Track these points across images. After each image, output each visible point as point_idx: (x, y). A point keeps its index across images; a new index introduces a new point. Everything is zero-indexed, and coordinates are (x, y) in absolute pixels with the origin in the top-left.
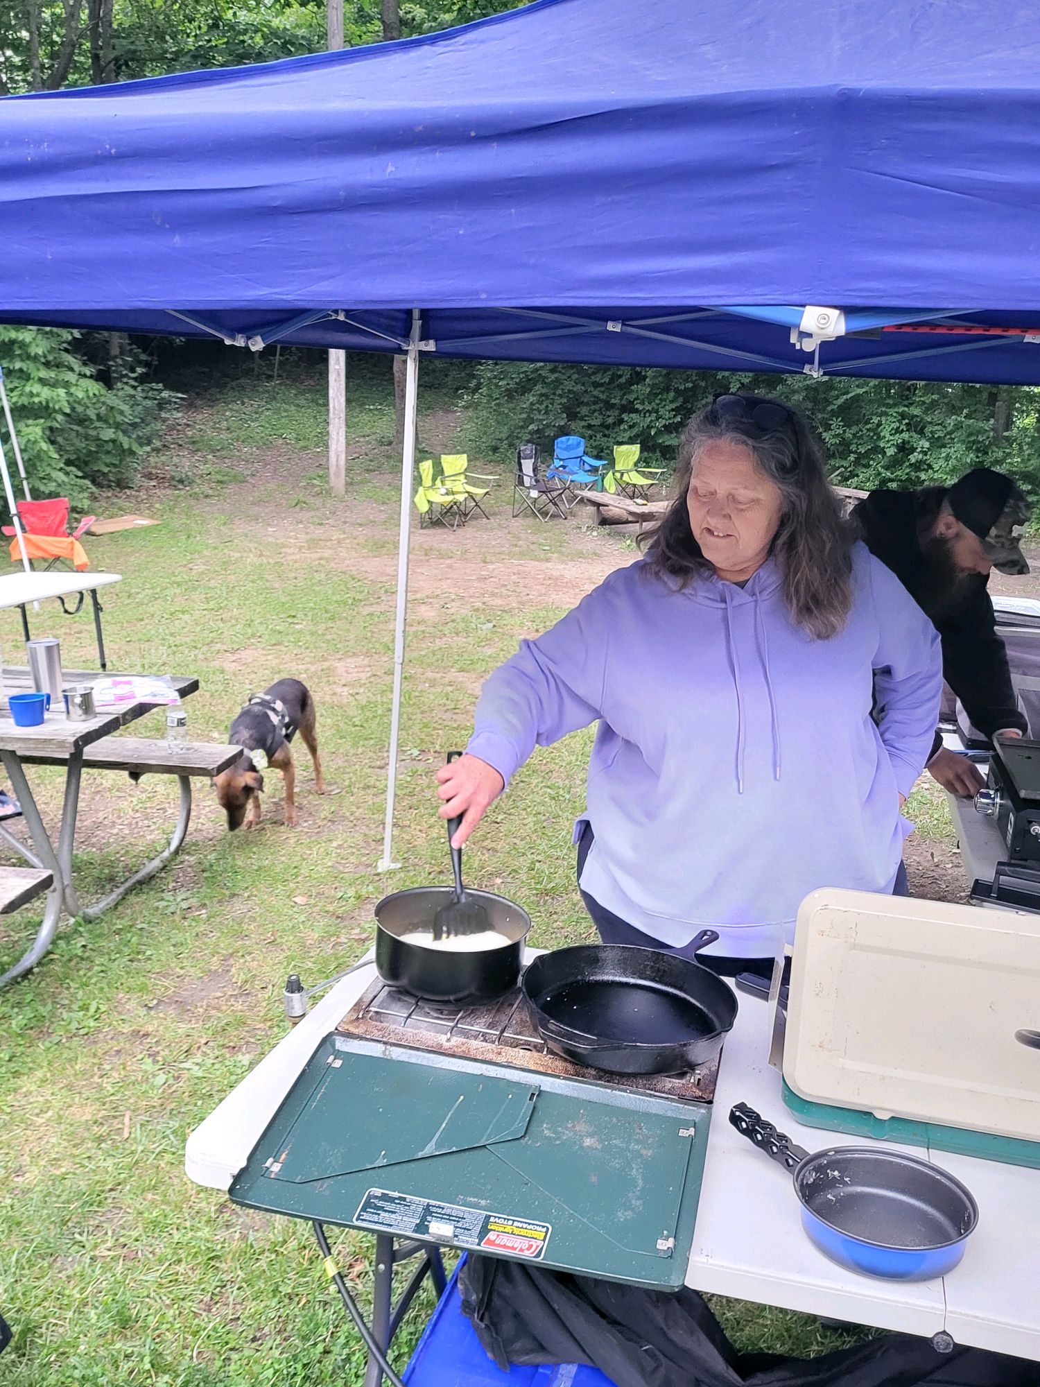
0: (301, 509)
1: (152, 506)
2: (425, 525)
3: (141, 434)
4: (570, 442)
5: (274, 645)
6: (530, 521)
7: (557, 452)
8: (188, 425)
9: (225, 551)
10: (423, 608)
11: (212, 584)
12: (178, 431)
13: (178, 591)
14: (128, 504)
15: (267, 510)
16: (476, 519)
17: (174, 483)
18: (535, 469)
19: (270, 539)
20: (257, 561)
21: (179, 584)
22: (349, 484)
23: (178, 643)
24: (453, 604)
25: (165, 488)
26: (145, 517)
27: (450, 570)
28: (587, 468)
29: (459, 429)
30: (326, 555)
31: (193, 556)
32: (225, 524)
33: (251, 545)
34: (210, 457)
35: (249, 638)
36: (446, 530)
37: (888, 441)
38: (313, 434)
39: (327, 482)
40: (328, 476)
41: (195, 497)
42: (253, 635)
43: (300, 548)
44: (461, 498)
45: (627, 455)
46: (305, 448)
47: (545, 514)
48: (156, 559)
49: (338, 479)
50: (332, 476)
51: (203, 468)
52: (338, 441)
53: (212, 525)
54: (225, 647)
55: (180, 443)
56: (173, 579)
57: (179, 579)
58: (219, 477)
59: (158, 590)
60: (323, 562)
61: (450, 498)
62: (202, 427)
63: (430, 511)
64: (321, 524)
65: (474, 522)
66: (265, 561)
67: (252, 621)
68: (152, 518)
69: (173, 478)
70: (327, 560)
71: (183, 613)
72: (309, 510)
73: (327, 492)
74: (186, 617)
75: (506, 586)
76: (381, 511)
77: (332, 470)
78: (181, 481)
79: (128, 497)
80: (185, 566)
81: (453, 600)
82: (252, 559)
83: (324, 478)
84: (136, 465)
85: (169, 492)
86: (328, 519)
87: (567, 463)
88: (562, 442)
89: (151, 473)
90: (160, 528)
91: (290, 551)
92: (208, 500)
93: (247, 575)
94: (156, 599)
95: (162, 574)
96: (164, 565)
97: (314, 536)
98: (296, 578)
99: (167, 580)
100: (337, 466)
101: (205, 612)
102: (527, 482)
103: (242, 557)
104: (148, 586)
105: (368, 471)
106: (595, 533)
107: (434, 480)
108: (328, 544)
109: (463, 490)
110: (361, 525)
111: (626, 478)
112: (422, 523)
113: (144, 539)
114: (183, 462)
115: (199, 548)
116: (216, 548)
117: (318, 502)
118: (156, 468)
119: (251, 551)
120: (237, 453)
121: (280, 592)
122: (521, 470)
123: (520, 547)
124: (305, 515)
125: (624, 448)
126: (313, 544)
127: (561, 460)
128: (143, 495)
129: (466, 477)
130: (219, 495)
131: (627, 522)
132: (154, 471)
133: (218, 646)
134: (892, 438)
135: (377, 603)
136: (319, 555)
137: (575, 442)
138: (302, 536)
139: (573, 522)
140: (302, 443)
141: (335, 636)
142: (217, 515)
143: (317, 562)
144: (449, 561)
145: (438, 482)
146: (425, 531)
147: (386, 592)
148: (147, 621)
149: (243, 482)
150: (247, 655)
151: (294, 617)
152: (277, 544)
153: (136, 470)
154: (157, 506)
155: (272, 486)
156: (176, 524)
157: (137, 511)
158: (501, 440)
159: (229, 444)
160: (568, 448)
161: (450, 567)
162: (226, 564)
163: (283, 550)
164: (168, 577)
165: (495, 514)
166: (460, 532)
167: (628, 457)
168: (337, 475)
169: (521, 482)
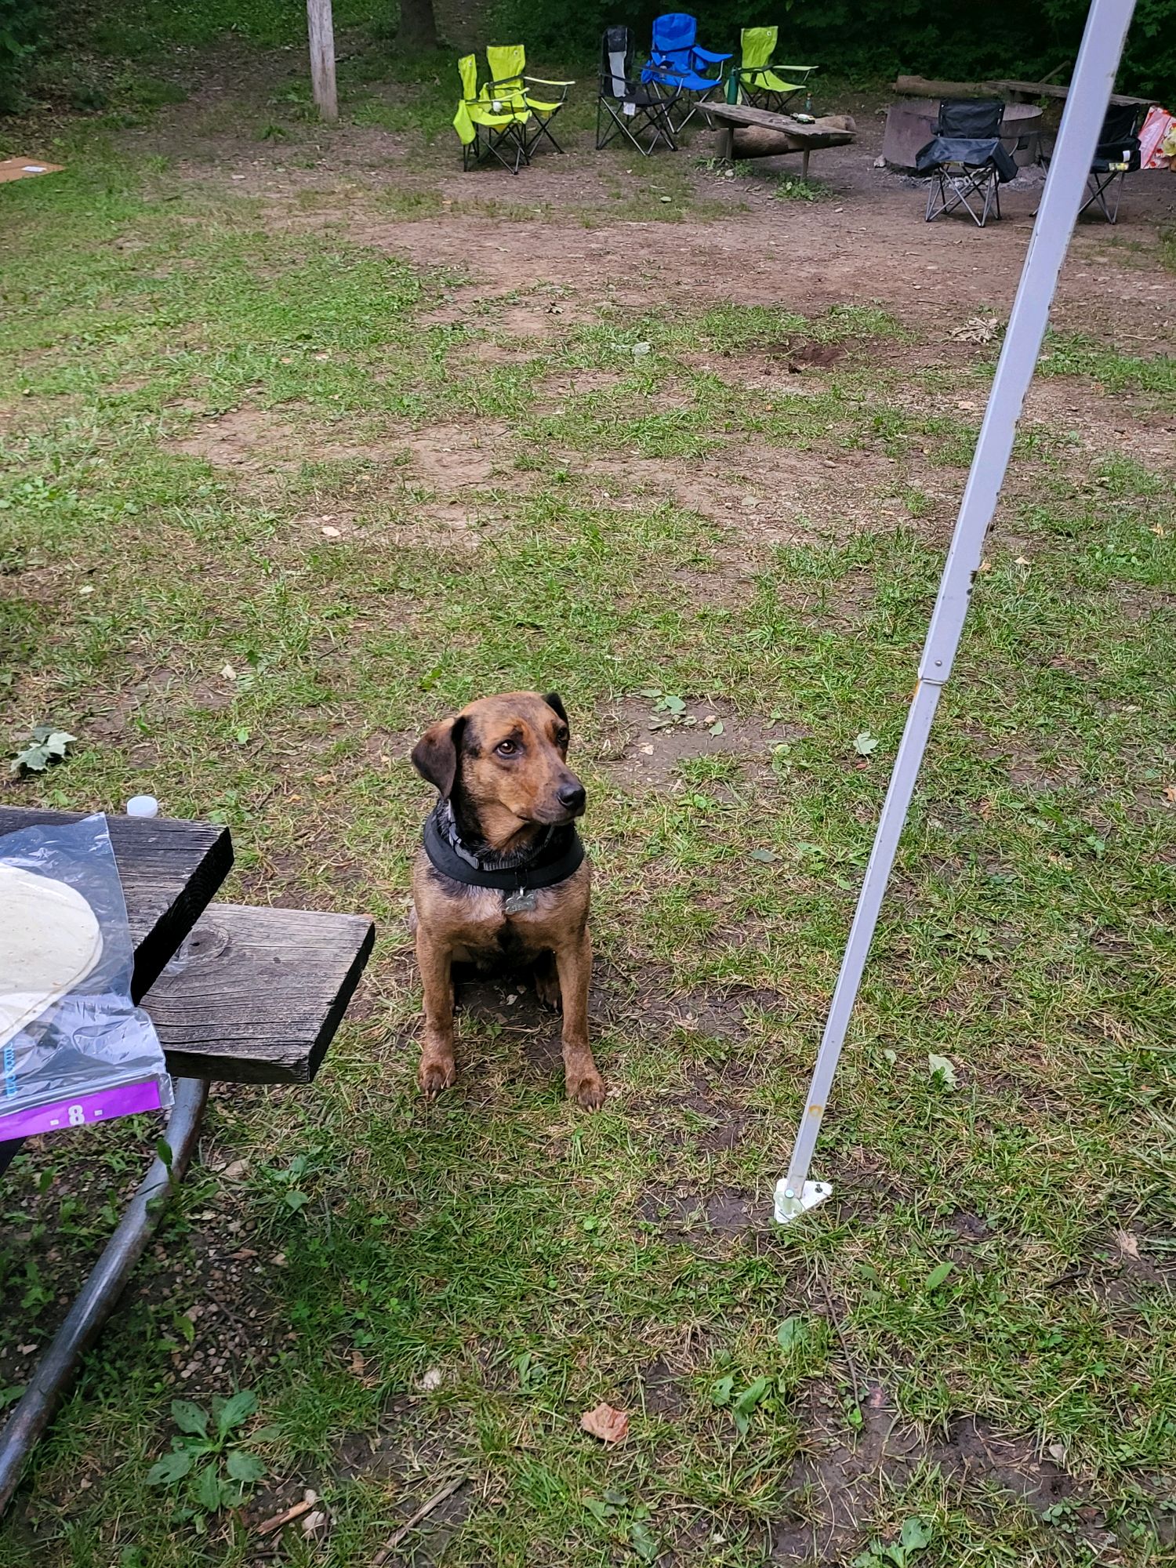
0: (277, 142)
1: (48, 142)
2: (470, 164)
3: (18, 24)
4: (676, 23)
5: (290, 400)
6: (623, 156)
7: (657, 39)
8: (89, 13)
9: (172, 215)
10: (518, 314)
11: (158, 273)
12: (75, 22)
13: (104, 289)
14: (11, 139)
15: (225, 145)
16: (544, 153)
17: (78, 104)
18: (628, 68)
19: (240, 194)
20: (226, 232)
21: (104, 276)
22: (342, 101)
23: (116, 397)
24: (564, 305)
25: (65, 113)
26: (40, 161)
27: (538, 243)
28: (700, 65)
29: (489, 11)
30: (333, 219)
31: (123, 225)
32: (163, 168)
33: (211, 204)
34: (128, 62)
35: (241, 387)
36: (503, 173)
37: (1149, 14)
38: (276, 22)
39: (311, 99)
40: (311, 88)
41: (112, 125)
42: (248, 379)
43: (290, 207)
44: (523, 117)
45: (759, 43)
46: (267, 45)
47: (646, 144)
48: (63, 232)
49: (326, 94)
50: (317, 87)
51: (120, 81)
52: (322, 27)
53: (146, 170)
54: (201, 408)
55: (80, 40)
56: (94, 265)
57: (102, 267)
58: (145, 93)
59: (72, 287)
60: (331, 232)
61: (506, 119)
62: (111, 16)
63: (476, 143)
64: (311, 166)
65: (541, 159)
66: (238, 232)
67: (239, 348)
68: (50, 160)
69: (75, 97)
70: (338, 229)
71: (117, 330)
72: (289, 142)
73: (309, 115)
74: (123, 340)
75: (636, 268)
76: (396, 144)
77: (317, 76)
78: (89, 101)
79: (11, 128)
80: (110, 242)
81: (562, 298)
82: (214, 229)
83: (305, 87)
84: (17, 76)
85: (72, 119)
86: (321, 158)
87: (672, 58)
88: (663, 24)
89: (41, 90)
90: (63, 177)
91: (274, 213)
92: (133, 132)
93: (214, 258)
94: (69, 304)
95: (75, 258)
96: (76, 241)
97: (307, 188)
98: (294, 262)
99: (84, 269)
100: (324, 70)
101: (154, 329)
102: (619, 88)
103: (199, 225)
104: (55, 279)
105: (366, 80)
106: (729, 173)
107: (478, 89)
108: (332, 199)
109: (523, 105)
110: (372, 167)
111: (760, 81)
112: (465, 160)
113: (39, 197)
114: (88, 71)
115: (129, 210)
116: (156, 210)
117: (300, 130)
118: (49, 81)
119: (212, 213)
120: (167, 56)
121: (274, 289)
122: (608, 70)
123: (625, 198)
124: (284, 152)
125: (755, 32)
126: (309, 200)
127: (662, 53)
128: (33, 124)
129: (525, 84)
130: (149, 122)
131: (785, 151)
132: (46, 86)
133: (189, 407)
134: (1154, 8)
135: (440, 307)
136: (321, 220)
137: (682, 24)
138: (286, 187)
139: (687, 156)
140: (262, 38)
141: (391, 378)
142: (149, 155)
143: (322, 233)
144: (529, 226)
145: (484, 92)
146: (472, 175)
147: (448, 285)
148: (57, 349)
149: (182, 101)
150: (243, 424)
151: (308, 337)
152: (252, 202)
153: (18, 84)
154: (57, 141)
155: (225, 105)
156: (88, 169)
157: (26, 151)
158: (557, 26)
159: (154, 41)
160: (673, 33)
161: (535, 236)
162: (176, 237)
163: (263, 212)
164: (85, 263)
165: (569, 144)
166: (524, 174)
167: (760, 48)
168: (324, 85)
169: (608, 90)
